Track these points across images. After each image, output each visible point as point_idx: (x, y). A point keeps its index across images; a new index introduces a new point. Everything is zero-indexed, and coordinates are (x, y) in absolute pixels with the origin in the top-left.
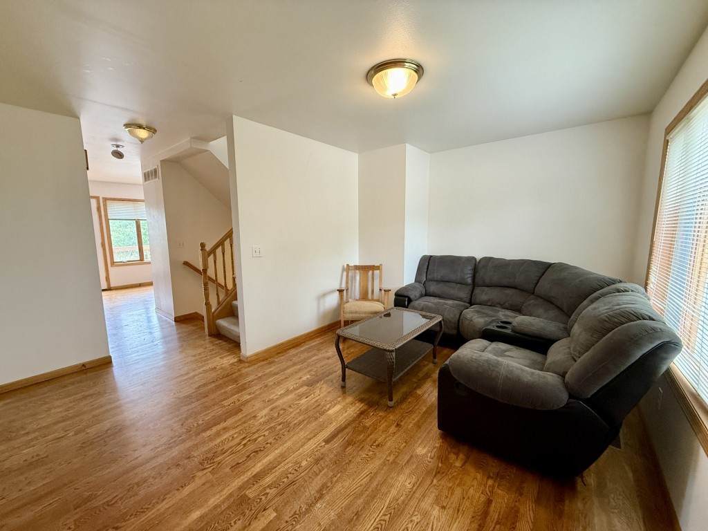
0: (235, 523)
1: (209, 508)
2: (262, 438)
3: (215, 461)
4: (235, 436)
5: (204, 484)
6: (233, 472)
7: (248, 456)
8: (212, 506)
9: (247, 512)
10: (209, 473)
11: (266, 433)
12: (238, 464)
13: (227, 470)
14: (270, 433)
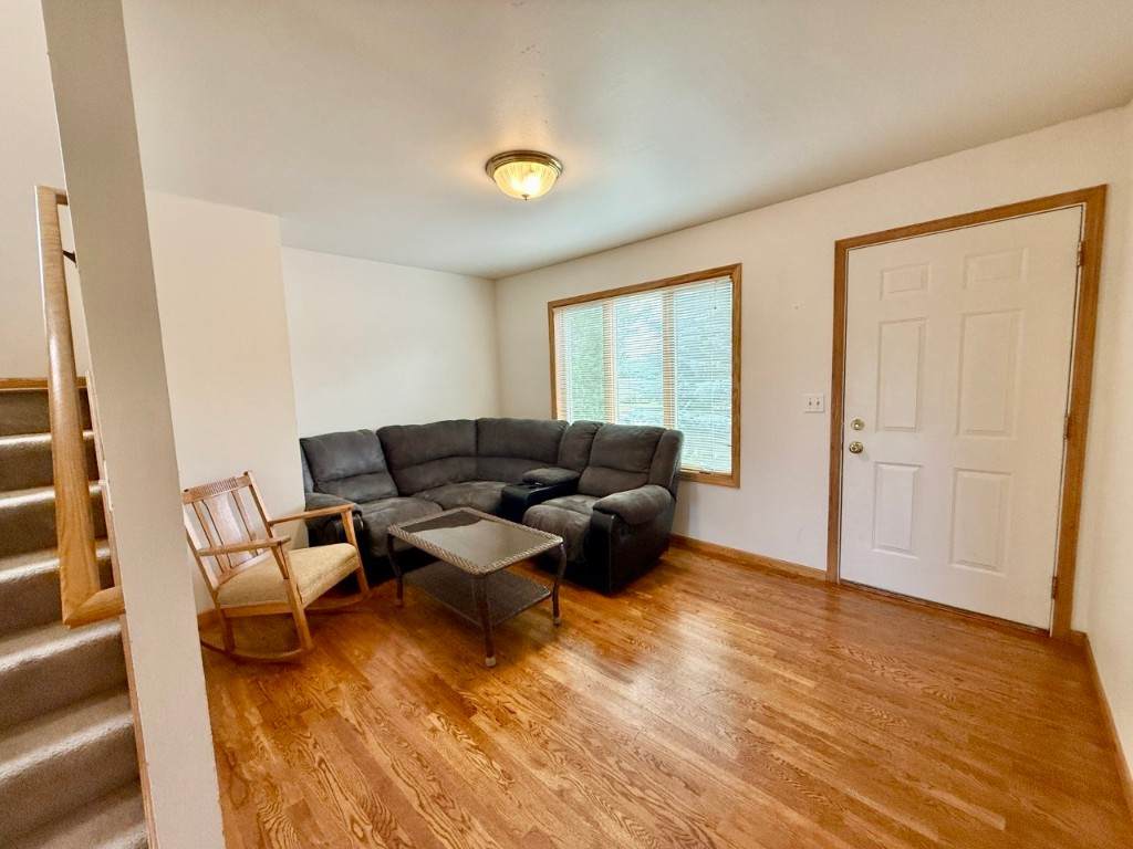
0: (778, 759)
1: (775, 800)
2: (624, 764)
3: (688, 830)
4: (620, 815)
5: (740, 828)
6: (704, 790)
7: (669, 775)
8: (770, 798)
9: (759, 750)
10: (719, 830)
11: (612, 760)
12: (687, 786)
13: (702, 800)
14: (611, 754)
